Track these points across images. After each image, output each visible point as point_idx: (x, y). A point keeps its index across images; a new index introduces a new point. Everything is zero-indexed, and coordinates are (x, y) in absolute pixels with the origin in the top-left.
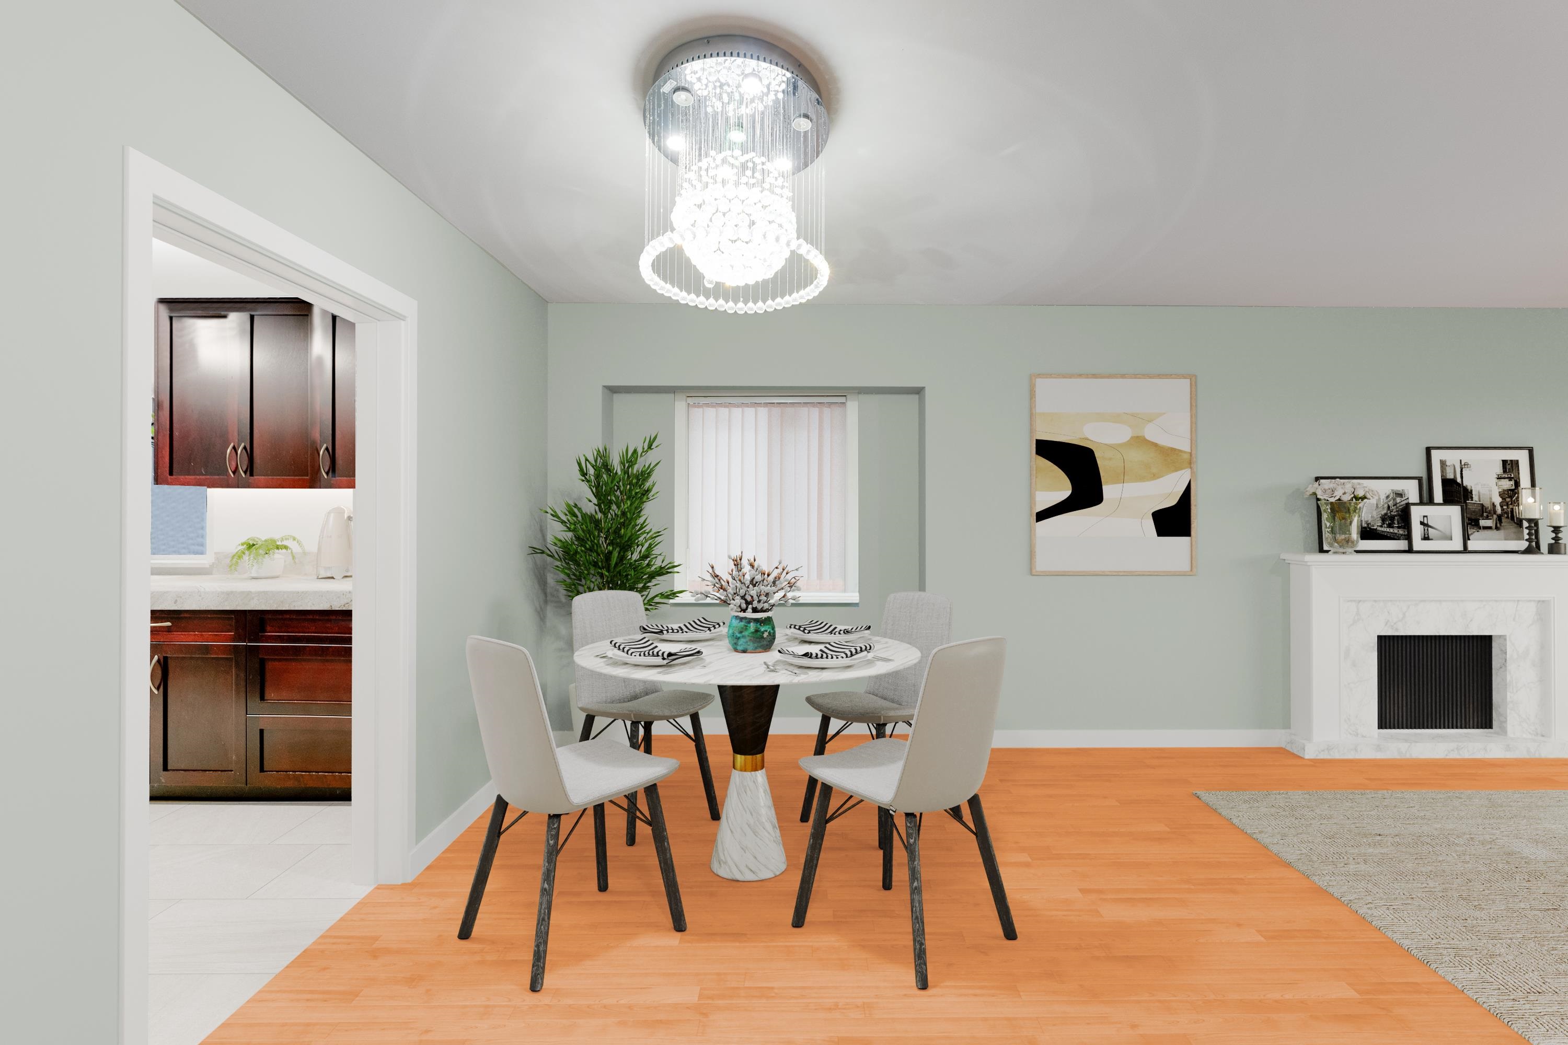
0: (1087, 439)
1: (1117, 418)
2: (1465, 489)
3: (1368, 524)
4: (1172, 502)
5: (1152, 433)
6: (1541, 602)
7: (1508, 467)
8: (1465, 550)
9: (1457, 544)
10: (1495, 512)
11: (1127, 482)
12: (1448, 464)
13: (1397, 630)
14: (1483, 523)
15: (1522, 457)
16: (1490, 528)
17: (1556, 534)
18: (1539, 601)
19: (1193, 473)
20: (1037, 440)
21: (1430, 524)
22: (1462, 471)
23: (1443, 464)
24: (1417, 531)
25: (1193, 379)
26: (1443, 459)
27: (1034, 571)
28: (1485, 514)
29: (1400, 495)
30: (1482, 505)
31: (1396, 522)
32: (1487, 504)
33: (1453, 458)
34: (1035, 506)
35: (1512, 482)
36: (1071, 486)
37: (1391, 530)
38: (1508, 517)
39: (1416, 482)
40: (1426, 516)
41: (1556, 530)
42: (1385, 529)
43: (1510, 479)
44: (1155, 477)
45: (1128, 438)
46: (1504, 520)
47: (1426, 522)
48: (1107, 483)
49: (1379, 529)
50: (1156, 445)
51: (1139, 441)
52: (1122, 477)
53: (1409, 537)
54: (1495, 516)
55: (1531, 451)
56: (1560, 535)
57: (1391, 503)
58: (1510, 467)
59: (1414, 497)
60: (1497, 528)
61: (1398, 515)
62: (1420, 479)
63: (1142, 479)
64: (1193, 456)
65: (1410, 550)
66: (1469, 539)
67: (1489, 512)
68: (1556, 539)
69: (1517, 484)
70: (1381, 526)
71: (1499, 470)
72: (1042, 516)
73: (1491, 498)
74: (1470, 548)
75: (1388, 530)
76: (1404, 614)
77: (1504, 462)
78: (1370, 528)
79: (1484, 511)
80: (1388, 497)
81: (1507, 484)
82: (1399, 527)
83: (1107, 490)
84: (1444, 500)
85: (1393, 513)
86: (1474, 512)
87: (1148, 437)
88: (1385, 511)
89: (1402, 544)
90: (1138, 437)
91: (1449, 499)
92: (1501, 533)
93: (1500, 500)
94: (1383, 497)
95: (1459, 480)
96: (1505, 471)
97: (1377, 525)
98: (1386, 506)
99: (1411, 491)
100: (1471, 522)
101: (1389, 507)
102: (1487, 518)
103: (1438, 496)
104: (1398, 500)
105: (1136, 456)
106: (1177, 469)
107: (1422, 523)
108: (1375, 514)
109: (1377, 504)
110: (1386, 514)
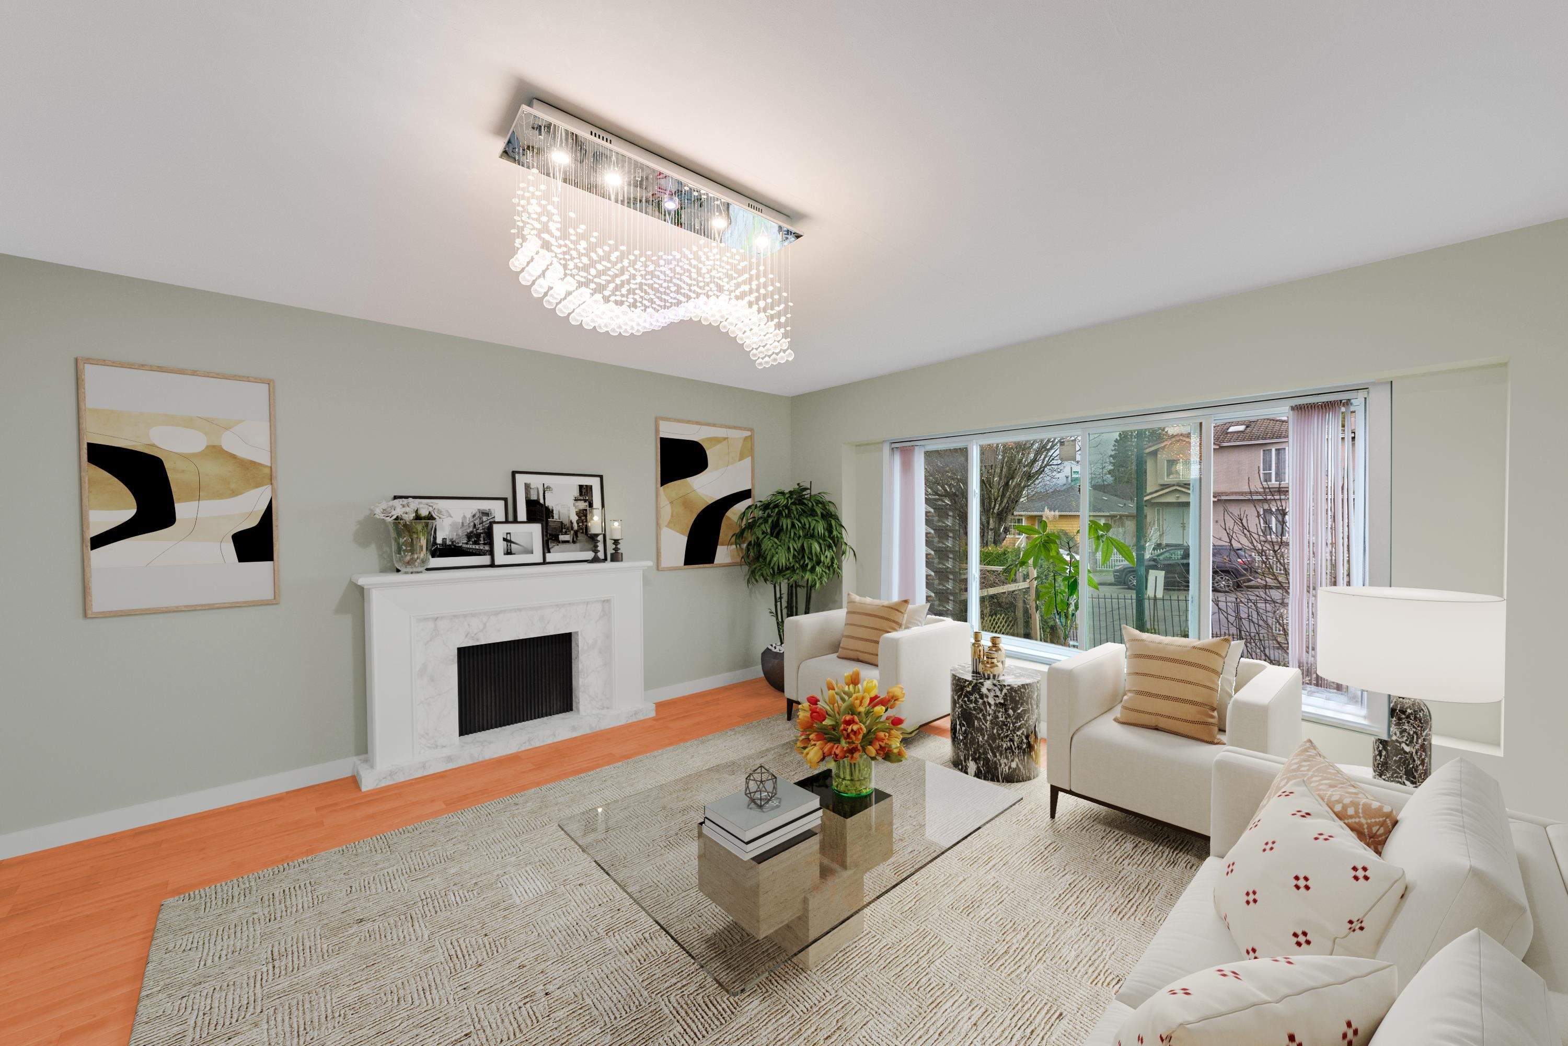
0: (153, 445)
1: (189, 423)
2: (547, 508)
3: (453, 542)
4: (253, 522)
5: (230, 443)
6: (606, 601)
7: (584, 491)
8: (544, 563)
9: (537, 557)
10: (572, 528)
11: (204, 499)
12: (532, 487)
13: (478, 640)
14: (562, 538)
15: (595, 483)
16: (567, 542)
17: (616, 545)
18: (604, 601)
19: (273, 490)
20: (89, 444)
21: (512, 540)
22: (544, 493)
23: (527, 487)
24: (499, 546)
25: (271, 384)
26: (528, 482)
27: (89, 612)
28: (564, 530)
29: (486, 514)
30: (562, 523)
31: (482, 539)
32: (566, 522)
33: (537, 482)
34: (88, 529)
35: (587, 504)
36: (135, 504)
37: (477, 547)
38: (583, 533)
39: (502, 502)
40: (510, 533)
41: (616, 542)
42: (471, 546)
43: (585, 501)
44: (234, 493)
45: (203, 447)
46: (579, 534)
47: (509, 538)
48: (180, 500)
49: (464, 546)
50: (233, 457)
51: (216, 452)
52: (197, 493)
53: (491, 553)
54: (572, 532)
55: (601, 477)
56: (619, 546)
57: (477, 522)
58: (585, 491)
59: (499, 515)
60: (574, 542)
61: (485, 533)
62: (505, 500)
63: (219, 495)
64: (273, 470)
65: (492, 565)
66: (549, 552)
67: (568, 529)
68: (616, 549)
69: (591, 505)
70: (467, 544)
71: (576, 493)
72: (99, 541)
73: (569, 517)
74: (548, 560)
75: (474, 547)
76: (485, 624)
77: (581, 487)
78: (455, 546)
79: (563, 528)
80: (474, 516)
81: (582, 505)
82: (484, 544)
83: (181, 509)
84: (528, 518)
85: (479, 531)
86: (555, 528)
87: (226, 448)
88: (471, 529)
89: (486, 560)
90: (214, 447)
91: (531, 519)
92: (578, 545)
93: (577, 518)
94: (469, 515)
95: (542, 501)
96: (581, 494)
97: (462, 542)
98: (472, 524)
99: (498, 510)
100: (551, 538)
101: (475, 525)
102: (566, 533)
103: (522, 514)
104: (485, 518)
105: (212, 469)
106: (257, 485)
107: (505, 540)
108: (460, 532)
109: (463, 523)
110: (472, 532)
